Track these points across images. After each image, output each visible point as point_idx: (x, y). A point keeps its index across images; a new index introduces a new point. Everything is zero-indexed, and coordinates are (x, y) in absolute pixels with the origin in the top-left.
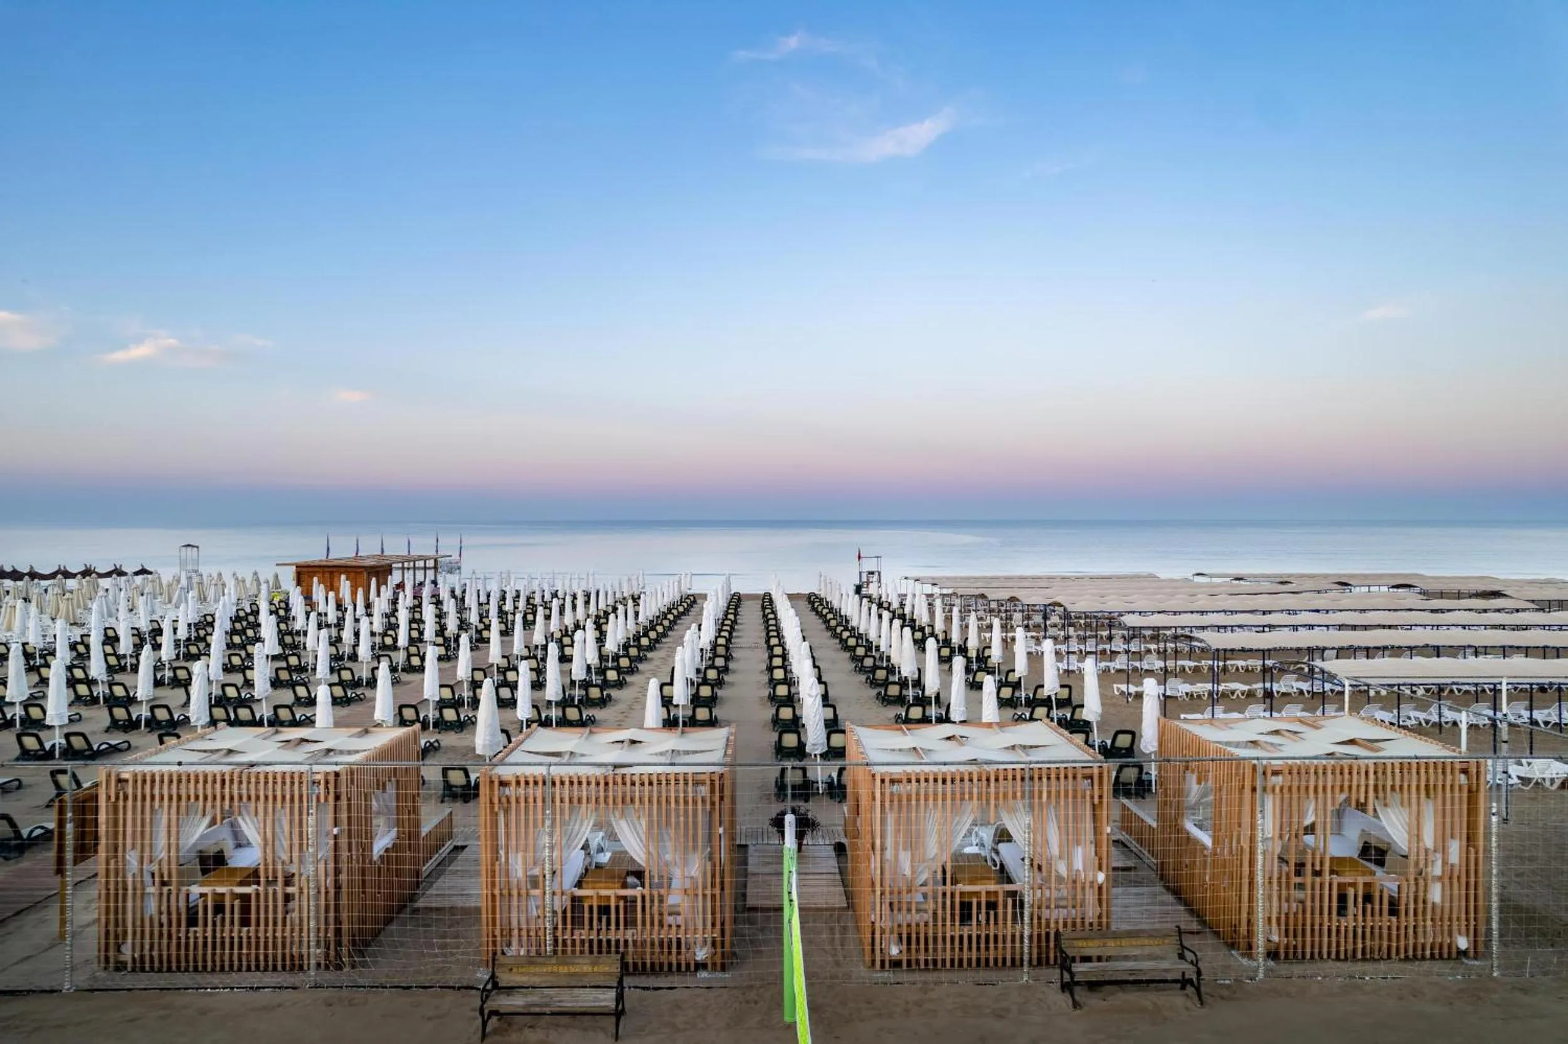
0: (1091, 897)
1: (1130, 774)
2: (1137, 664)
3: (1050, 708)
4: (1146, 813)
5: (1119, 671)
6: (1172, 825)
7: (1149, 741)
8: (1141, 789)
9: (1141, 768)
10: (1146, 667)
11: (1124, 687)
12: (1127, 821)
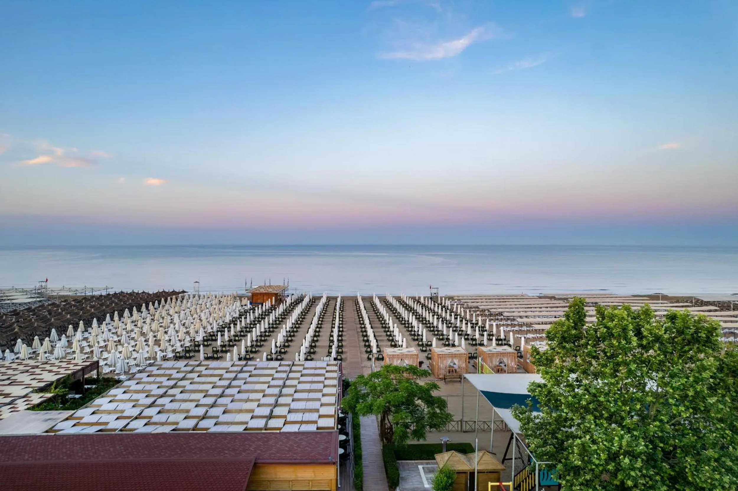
0: (514, 368)
1: (519, 354)
2: (521, 328)
3: (502, 341)
4: (522, 360)
5: (516, 330)
6: (525, 361)
7: (522, 349)
8: (521, 357)
9: (521, 353)
10: (523, 329)
11: (517, 335)
12: (519, 362)
